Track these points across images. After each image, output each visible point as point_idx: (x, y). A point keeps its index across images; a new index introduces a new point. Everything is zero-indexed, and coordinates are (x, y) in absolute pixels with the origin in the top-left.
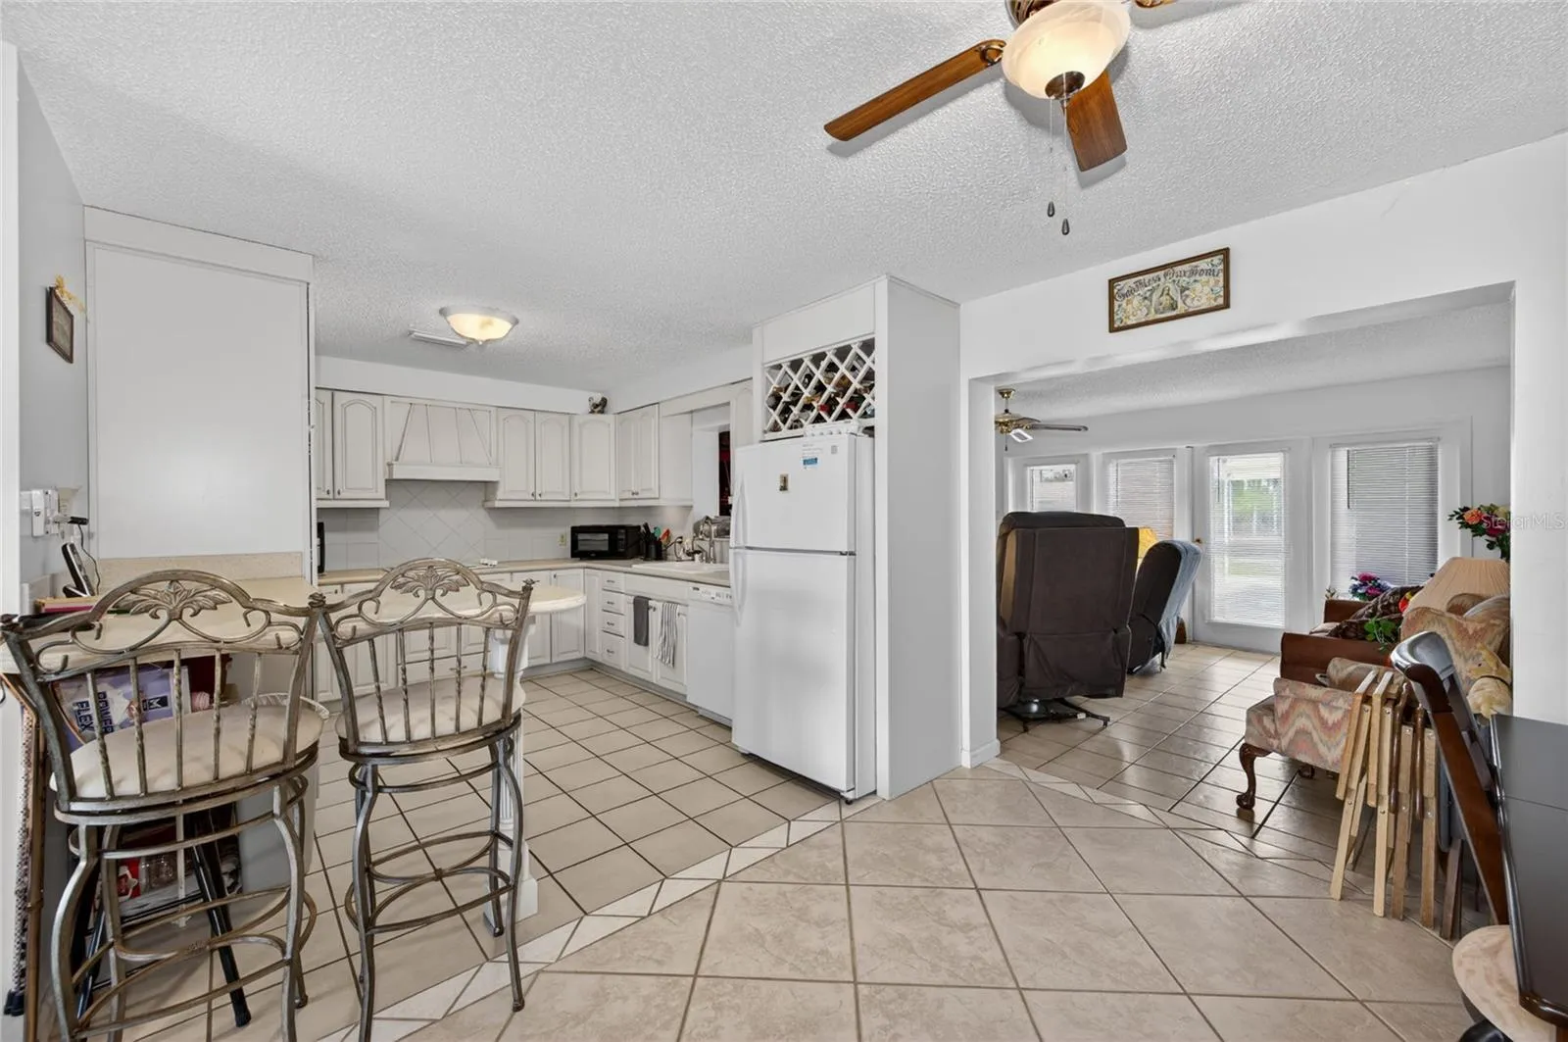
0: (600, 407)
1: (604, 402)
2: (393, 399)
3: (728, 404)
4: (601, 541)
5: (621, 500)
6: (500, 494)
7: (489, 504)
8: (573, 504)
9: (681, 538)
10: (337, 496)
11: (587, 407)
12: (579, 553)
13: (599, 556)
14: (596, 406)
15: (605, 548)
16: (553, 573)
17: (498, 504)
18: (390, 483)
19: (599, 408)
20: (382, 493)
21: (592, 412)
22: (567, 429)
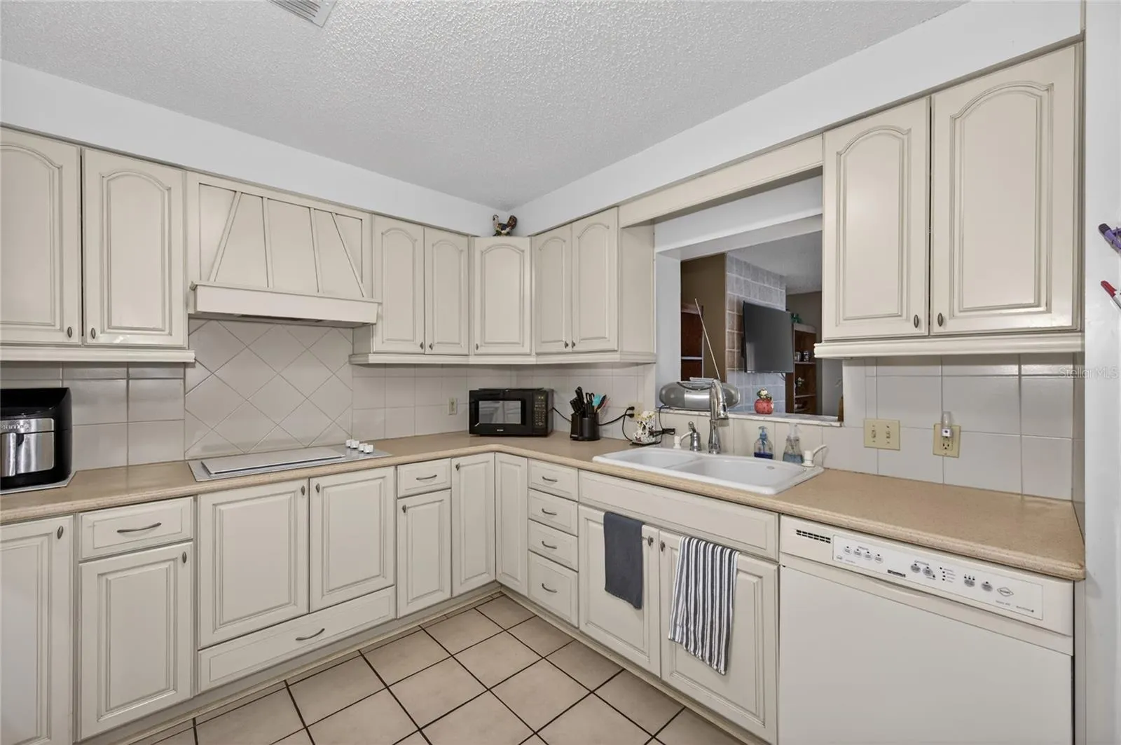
0: (508, 227)
1: (513, 222)
2: (205, 179)
3: (817, 172)
4: (510, 413)
5: (538, 354)
6: (377, 343)
7: (361, 360)
8: (473, 360)
9: (632, 408)
10: (90, 341)
11: (490, 227)
12: (480, 428)
13: (508, 432)
14: (503, 227)
15: (515, 419)
16: (455, 461)
17: (373, 359)
18: (198, 319)
19: (508, 229)
20: (180, 337)
21: (498, 234)
22: (465, 255)
